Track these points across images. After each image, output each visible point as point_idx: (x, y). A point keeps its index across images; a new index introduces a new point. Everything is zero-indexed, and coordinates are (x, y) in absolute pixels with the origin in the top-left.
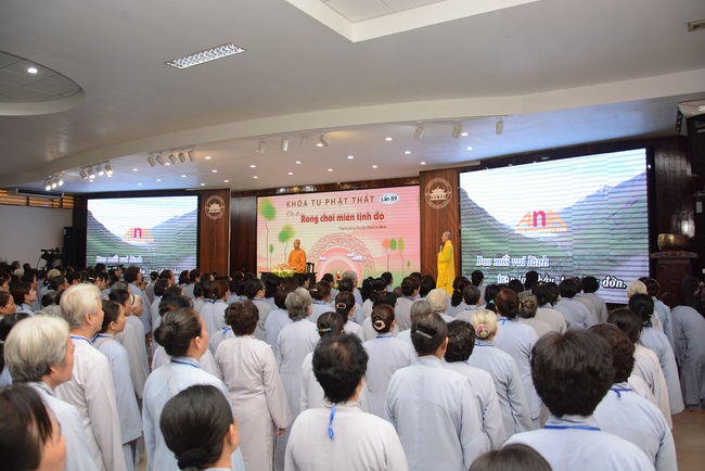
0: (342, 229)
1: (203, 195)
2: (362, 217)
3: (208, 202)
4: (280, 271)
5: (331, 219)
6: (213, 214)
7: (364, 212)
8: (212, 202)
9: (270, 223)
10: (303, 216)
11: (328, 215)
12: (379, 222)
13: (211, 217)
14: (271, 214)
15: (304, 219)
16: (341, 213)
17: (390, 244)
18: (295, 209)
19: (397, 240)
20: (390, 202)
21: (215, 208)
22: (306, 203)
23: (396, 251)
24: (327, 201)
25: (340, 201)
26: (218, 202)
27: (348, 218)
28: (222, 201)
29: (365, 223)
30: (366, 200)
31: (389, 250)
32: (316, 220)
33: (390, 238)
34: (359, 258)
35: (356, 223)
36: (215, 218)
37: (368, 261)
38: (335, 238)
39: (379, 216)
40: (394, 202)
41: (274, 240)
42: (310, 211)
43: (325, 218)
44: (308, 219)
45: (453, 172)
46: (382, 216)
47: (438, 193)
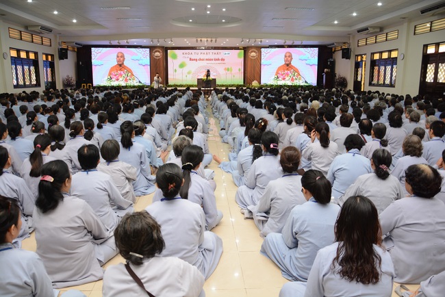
1: (152, 48)
2: (215, 60)
3: (154, 51)
6: (156, 56)
10: (190, 58)
11: (202, 58)
13: (156, 58)
16: (207, 58)
18: (187, 56)
19: (230, 68)
20: (227, 55)
23: (229, 72)
24: (201, 53)
26: (159, 52)
27: (210, 60)
28: (161, 51)
29: (217, 62)
30: (218, 54)
31: (227, 71)
32: (196, 60)
33: (227, 67)
34: (215, 74)
35: (213, 62)
36: (158, 58)
37: (218, 75)
39: (223, 60)
41: (177, 67)
42: (193, 57)
43: (200, 60)
44: (193, 60)
45: (259, 48)
46: (224, 60)
47: (253, 54)
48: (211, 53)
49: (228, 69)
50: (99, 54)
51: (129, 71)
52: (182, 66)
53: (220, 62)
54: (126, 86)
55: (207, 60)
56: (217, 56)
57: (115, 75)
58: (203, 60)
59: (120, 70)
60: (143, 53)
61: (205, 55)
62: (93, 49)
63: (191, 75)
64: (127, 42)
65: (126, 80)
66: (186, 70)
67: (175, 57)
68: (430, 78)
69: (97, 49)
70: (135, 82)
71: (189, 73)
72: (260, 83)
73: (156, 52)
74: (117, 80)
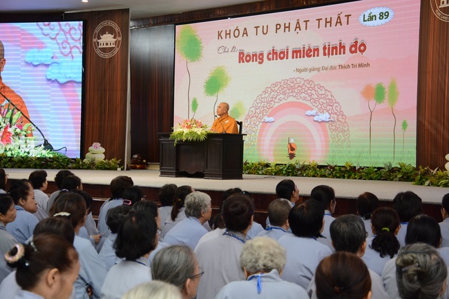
0: (299, 70)
1: (91, 20)
2: (331, 50)
3: (97, 31)
4: (186, 131)
5: (282, 55)
6: (104, 50)
7: (335, 42)
8: (103, 32)
9: (193, 66)
10: (241, 53)
11: (278, 49)
12: (358, 58)
13: (102, 55)
14: (194, 52)
15: (243, 57)
16: (299, 46)
17: (374, 93)
18: (229, 42)
19: (386, 85)
20: (377, 22)
21: (107, 40)
22: (245, 33)
23: (384, 105)
24: (278, 27)
25: (298, 27)
26: (111, 31)
27: (310, 52)
28: (117, 29)
29: (336, 60)
30: (339, 22)
31: (373, 103)
32: (258, 58)
33: (374, 83)
34: (325, 116)
35: (321, 60)
36: (107, 56)
37: (337, 123)
38: (288, 87)
39: (358, 47)
40: (384, 21)
41: (199, 91)
42: (252, 44)
43: (274, 55)
44: (249, 58)
46: (362, 48)
48: (313, 24)
49: (378, 93)
51: (17, 104)
53: (348, 57)
55: (297, 53)
60: (61, 37)
61: (292, 33)
70: (32, 143)
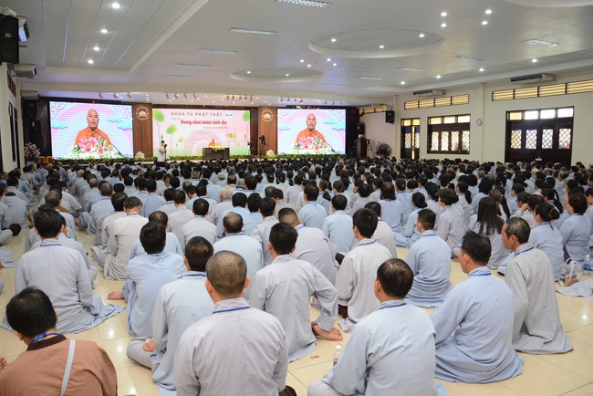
0: (205, 128)
1: (135, 106)
2: (215, 123)
3: (138, 109)
6: (141, 117)
9: (161, 124)
11: (197, 121)
12: (224, 125)
13: (140, 119)
15: (183, 122)
18: (177, 117)
19: (233, 133)
20: (230, 116)
21: (143, 113)
22: (184, 114)
23: (233, 139)
24: (196, 114)
26: (144, 110)
27: (208, 123)
28: (147, 110)
29: (217, 125)
30: (218, 115)
31: (229, 138)
32: (190, 123)
33: (230, 133)
35: (212, 125)
36: (143, 120)
38: (202, 132)
41: (163, 132)
42: (186, 118)
43: (195, 122)
44: (185, 123)
45: (275, 109)
46: (226, 123)
47: (267, 116)
48: (209, 114)
49: (231, 136)
50: (62, 112)
51: (105, 137)
52: (170, 131)
53: (221, 125)
54: (102, 160)
55: (204, 122)
56: (216, 119)
57: (85, 144)
58: (199, 123)
59: (92, 135)
60: (123, 111)
61: (202, 116)
62: (52, 104)
63: (183, 143)
64: (114, 96)
65: (101, 151)
66: (176, 136)
67: (161, 118)
68: (516, 144)
69: (58, 103)
70: (113, 153)
71: (180, 141)
72: (276, 153)
73: (141, 110)
74: (88, 150)
